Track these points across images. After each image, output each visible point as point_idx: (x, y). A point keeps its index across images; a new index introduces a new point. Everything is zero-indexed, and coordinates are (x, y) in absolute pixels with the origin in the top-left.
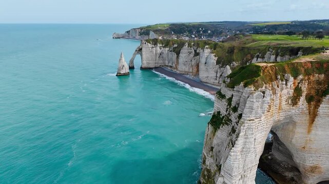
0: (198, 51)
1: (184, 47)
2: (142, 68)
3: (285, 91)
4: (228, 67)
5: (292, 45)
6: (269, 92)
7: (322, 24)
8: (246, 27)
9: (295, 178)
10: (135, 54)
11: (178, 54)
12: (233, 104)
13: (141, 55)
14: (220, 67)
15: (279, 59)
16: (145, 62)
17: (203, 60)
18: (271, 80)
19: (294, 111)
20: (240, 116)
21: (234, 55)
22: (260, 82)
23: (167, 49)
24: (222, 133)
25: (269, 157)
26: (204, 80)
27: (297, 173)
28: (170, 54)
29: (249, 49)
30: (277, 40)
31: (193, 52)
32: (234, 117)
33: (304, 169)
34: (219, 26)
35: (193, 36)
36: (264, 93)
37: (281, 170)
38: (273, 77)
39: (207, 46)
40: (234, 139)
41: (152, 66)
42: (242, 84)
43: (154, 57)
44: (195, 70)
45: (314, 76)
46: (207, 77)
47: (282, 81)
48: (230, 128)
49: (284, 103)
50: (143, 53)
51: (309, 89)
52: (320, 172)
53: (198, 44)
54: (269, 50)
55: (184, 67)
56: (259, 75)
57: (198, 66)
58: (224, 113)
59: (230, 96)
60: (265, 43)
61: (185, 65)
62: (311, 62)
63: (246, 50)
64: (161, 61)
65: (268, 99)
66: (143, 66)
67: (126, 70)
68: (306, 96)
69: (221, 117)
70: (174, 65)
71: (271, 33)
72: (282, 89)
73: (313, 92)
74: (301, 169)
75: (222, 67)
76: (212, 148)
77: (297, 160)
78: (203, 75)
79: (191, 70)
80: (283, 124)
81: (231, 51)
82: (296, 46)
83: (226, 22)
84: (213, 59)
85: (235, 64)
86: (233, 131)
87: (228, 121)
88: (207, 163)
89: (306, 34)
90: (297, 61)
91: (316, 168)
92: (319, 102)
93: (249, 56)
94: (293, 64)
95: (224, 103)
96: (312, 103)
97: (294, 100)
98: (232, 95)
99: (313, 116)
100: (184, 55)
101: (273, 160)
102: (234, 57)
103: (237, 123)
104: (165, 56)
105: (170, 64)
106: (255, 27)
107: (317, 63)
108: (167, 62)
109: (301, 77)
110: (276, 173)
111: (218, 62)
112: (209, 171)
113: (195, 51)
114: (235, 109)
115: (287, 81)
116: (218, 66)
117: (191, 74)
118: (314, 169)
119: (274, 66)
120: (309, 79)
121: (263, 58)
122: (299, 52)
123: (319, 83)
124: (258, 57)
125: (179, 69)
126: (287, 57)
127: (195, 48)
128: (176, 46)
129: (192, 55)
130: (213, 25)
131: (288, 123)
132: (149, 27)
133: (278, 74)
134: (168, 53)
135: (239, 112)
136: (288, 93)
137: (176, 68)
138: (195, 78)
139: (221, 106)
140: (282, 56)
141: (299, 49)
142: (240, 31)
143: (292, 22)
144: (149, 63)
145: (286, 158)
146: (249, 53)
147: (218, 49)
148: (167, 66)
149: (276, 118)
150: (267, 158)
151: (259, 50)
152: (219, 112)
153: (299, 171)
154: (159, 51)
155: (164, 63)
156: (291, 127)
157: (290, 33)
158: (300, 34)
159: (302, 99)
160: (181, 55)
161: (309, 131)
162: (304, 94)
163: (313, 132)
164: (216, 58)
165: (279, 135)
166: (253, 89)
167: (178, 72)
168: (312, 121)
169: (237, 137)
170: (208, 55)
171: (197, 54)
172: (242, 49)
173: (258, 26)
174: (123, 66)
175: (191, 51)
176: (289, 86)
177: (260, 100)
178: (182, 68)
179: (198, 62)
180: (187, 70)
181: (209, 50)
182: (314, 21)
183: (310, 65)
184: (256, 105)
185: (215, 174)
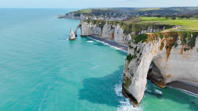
0: (113, 26)
1: (106, 24)
2: (81, 36)
3: (157, 44)
4: (129, 35)
5: (160, 23)
6: (152, 44)
7: (177, 10)
8: (135, 12)
9: (162, 81)
10: (77, 29)
11: (102, 28)
12: (137, 50)
13: (81, 29)
14: (125, 35)
15: (154, 30)
16: (83, 32)
17: (116, 31)
18: (152, 40)
19: (161, 52)
20: (141, 54)
21: (132, 28)
22: (148, 41)
23: (95, 25)
24: (133, 62)
25: (151, 74)
26: (117, 42)
27: (162, 79)
28: (97, 28)
29: (139, 25)
30: (153, 20)
31: (110, 27)
32: (138, 55)
33: (165, 76)
34: (120, 10)
35: (106, 17)
36: (150, 44)
37: (156, 78)
38: (153, 39)
39: (118, 24)
40: (139, 63)
41: (87, 34)
42: (141, 42)
43: (88, 30)
44: (111, 36)
45: (169, 38)
46: (119, 40)
47: (156, 40)
48: (136, 59)
49: (157, 49)
50: (82, 27)
51: (167, 44)
52: (171, 78)
53: (113, 23)
54: (149, 26)
55: (105, 35)
56: (148, 38)
57: (113, 34)
58: (133, 54)
59: (135, 47)
60: (147, 22)
61: (106, 34)
62: (168, 32)
63: (138, 26)
64: (92, 32)
65: (151, 47)
66: (82, 35)
67: (74, 37)
68: (166, 46)
69: (131, 56)
70: (100, 34)
71: (149, 16)
72: (156, 44)
73: (168, 45)
74: (164, 77)
75: (126, 35)
76: (128, 69)
77: (162, 73)
78: (116, 39)
79: (109, 37)
80: (157, 58)
81: (130, 26)
82: (162, 24)
83: (123, 8)
84: (122, 31)
85: (133, 33)
86: (138, 60)
87: (135, 57)
88: (126, 75)
89: (167, 17)
90: (162, 32)
91: (170, 76)
92: (171, 48)
93: (139, 29)
94: (160, 33)
95: (133, 50)
96: (168, 49)
97: (161, 48)
98: (137, 46)
99: (168, 54)
100: (106, 29)
101: (153, 75)
102: (132, 29)
103: (140, 57)
104: (94, 29)
105: (97, 34)
106: (140, 11)
107: (170, 32)
108: (95, 32)
109: (164, 38)
110: (154, 79)
111: (124, 32)
112: (127, 78)
113: (111, 26)
114: (138, 52)
115: (158, 40)
116: (124, 34)
117: (109, 39)
118: (169, 76)
119: (153, 34)
120: (167, 39)
121: (147, 30)
122: (164, 27)
123: (171, 41)
124: (144, 29)
125: (103, 36)
126: (158, 29)
127: (111, 25)
128: (100, 23)
129: (110, 29)
130: (116, 10)
131: (159, 58)
132: (79, 11)
133: (155, 38)
134: (96, 28)
135: (140, 53)
136: (159, 45)
137: (101, 36)
138: (112, 41)
139: (131, 52)
140: (156, 29)
141: (163, 26)
142: (132, 14)
143: (160, 9)
144: (85, 33)
145: (157, 74)
146: (140, 28)
147: (124, 26)
148: (96, 35)
149: (154, 55)
150: (150, 74)
151: (144, 26)
152: (130, 55)
153: (163, 78)
154: (91, 26)
155: (94, 33)
156: (160, 59)
157: (159, 16)
158: (164, 17)
159: (164, 47)
160: (103, 28)
161: (167, 60)
162: (165, 46)
163: (168, 61)
164: (123, 30)
165: (155, 63)
166: (146, 43)
167: (102, 38)
168: (168, 56)
169: (140, 61)
170: (119, 29)
171: (112, 28)
172: (136, 25)
173: (142, 11)
174: (72, 35)
175: (109, 26)
176: (159, 42)
177: (149, 47)
178: (104, 36)
179: (113, 32)
180: (107, 36)
181: (119, 26)
182: (173, 8)
183: (167, 33)
184: (147, 49)
185: (131, 78)
